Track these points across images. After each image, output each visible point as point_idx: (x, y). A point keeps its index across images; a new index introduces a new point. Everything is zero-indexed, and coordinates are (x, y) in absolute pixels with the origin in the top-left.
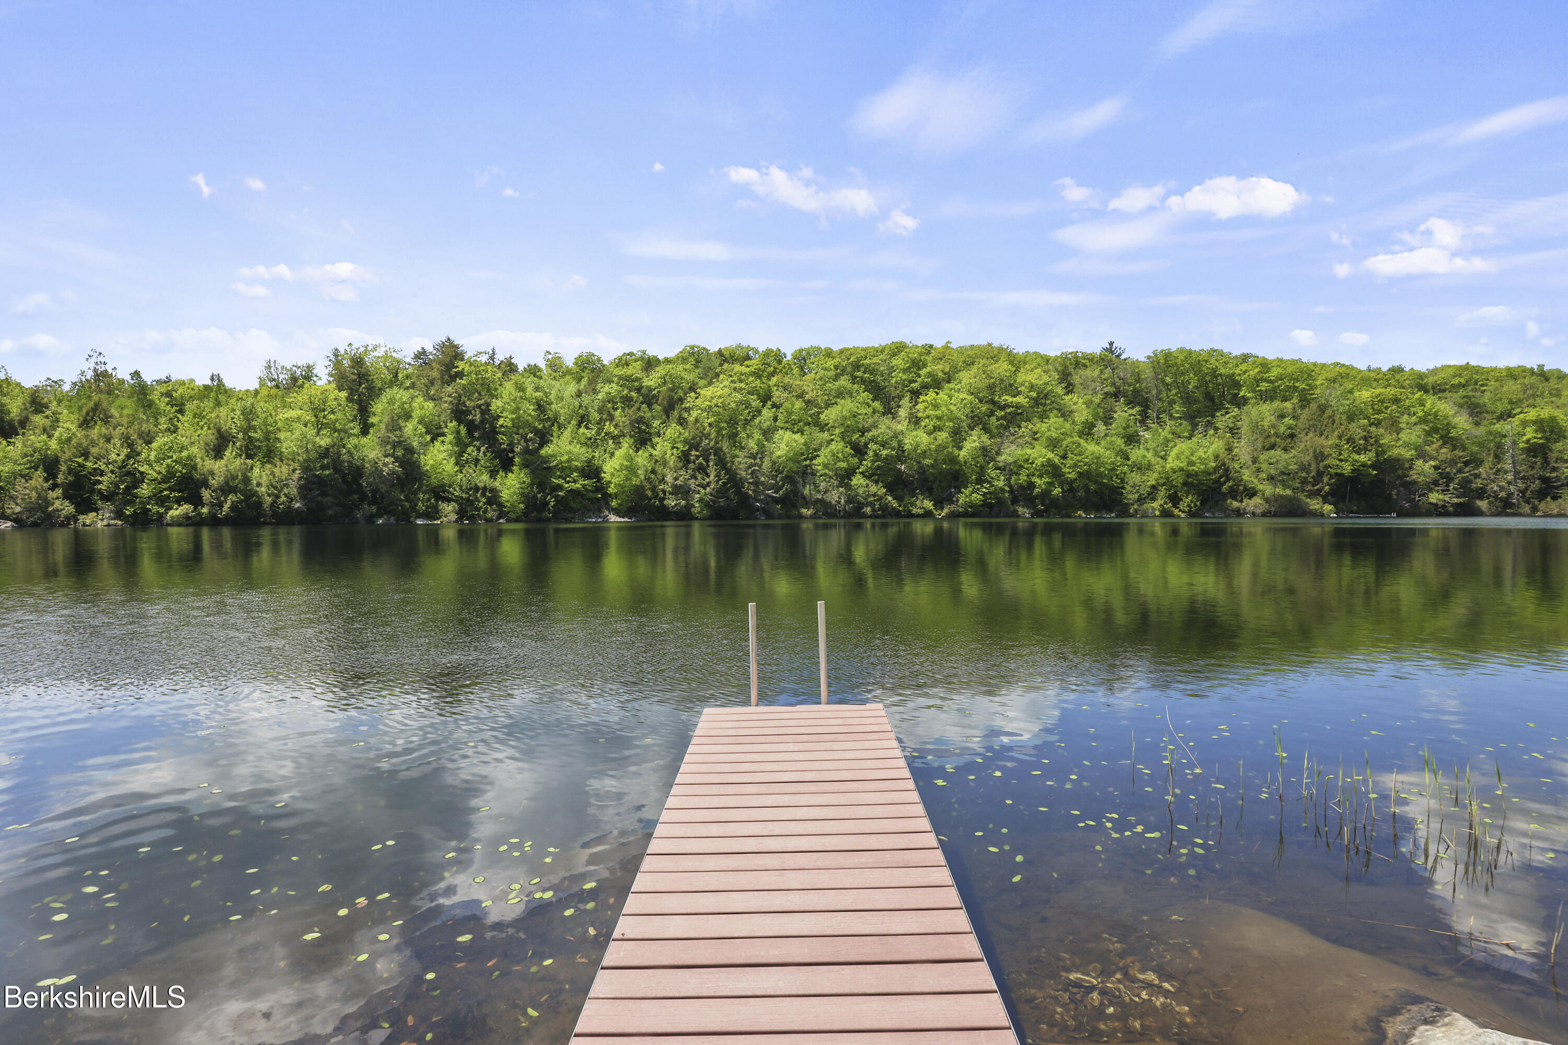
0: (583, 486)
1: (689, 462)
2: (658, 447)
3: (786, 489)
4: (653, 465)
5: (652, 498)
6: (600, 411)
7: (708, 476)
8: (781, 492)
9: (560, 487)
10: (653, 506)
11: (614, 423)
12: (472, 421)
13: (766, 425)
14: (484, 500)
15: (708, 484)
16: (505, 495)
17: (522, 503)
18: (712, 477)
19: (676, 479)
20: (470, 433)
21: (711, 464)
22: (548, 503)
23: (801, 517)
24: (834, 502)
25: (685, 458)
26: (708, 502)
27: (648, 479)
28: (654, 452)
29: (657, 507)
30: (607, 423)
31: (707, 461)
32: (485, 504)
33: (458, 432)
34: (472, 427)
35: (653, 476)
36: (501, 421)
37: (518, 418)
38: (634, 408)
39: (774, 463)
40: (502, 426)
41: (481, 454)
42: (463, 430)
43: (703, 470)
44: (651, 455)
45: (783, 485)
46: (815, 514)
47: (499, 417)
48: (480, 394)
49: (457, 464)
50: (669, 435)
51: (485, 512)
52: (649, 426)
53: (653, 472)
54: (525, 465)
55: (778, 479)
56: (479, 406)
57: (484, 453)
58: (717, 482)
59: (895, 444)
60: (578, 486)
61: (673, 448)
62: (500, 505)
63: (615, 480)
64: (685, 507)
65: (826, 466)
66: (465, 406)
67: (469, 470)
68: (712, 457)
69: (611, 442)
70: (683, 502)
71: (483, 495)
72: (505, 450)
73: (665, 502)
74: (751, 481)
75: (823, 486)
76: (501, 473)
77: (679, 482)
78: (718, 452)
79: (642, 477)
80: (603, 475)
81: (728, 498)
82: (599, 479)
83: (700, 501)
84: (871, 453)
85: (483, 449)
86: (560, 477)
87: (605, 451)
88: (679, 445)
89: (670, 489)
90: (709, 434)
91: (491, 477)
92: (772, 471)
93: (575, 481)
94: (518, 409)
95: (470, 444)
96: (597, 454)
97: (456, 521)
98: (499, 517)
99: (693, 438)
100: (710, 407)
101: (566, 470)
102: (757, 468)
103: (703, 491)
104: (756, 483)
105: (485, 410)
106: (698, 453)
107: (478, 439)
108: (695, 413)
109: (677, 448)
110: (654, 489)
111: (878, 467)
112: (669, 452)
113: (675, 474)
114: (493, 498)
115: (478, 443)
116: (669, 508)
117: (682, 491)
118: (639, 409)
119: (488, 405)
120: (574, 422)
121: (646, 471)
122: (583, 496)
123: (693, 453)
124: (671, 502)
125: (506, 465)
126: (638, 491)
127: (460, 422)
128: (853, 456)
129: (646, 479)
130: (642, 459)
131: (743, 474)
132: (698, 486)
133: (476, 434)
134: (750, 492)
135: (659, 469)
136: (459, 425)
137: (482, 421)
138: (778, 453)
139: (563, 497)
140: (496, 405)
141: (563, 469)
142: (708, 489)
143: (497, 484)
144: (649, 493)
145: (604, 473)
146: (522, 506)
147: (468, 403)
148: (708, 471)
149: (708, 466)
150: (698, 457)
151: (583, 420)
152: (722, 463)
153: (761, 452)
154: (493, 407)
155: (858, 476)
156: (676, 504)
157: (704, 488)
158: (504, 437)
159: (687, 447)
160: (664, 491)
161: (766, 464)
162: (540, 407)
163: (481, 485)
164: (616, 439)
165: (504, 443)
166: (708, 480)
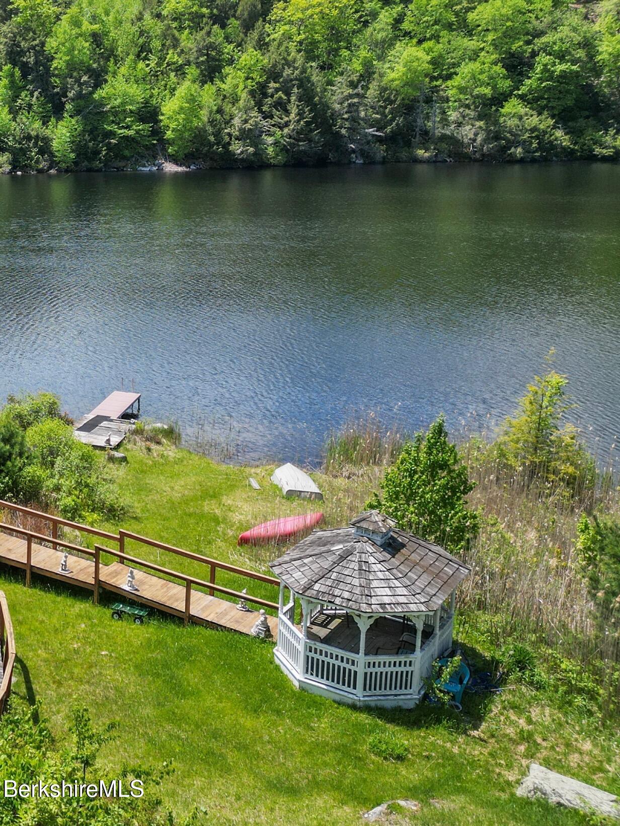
0: (137, 132)
1: (265, 95)
2: (229, 80)
3: (397, 124)
4: (220, 102)
5: (215, 144)
6: (164, 36)
7: (287, 112)
8: (388, 129)
9: (112, 134)
10: (215, 153)
11: (178, 50)
12: (27, 63)
13: (380, 36)
14: (36, 150)
15: (287, 124)
16: (55, 145)
17: (73, 151)
18: (293, 115)
19: (246, 121)
20: (24, 76)
21: (293, 98)
22: (99, 152)
23: (416, 160)
24: (466, 141)
25: (259, 93)
26: (285, 146)
27: (212, 122)
28: (223, 86)
29: (220, 153)
30: (170, 52)
31: (288, 94)
32: (37, 153)
33: (12, 75)
34: (26, 70)
35: (218, 116)
36: (55, 64)
37: (71, 59)
38: (204, 32)
39: (384, 89)
40: (56, 68)
41: (34, 99)
42: (18, 73)
43: (282, 106)
44: (219, 90)
45: (393, 119)
46: (436, 155)
47: (53, 58)
48: (34, 33)
49: (10, 112)
50: (244, 63)
51: (37, 162)
52: (220, 53)
53: (220, 111)
54: (77, 112)
55: (387, 111)
56: (33, 48)
57: (37, 98)
58: (299, 121)
59: (581, 54)
60: (131, 133)
61: (247, 78)
62: (52, 155)
63: (173, 125)
64: (255, 154)
65: (462, 90)
66: (20, 47)
67: (23, 117)
68: (295, 90)
69: (172, 74)
70: (251, 150)
71: (36, 144)
72: (58, 93)
73: (231, 148)
74: (346, 116)
75: (453, 116)
76: (52, 119)
77: (248, 126)
78: (304, 82)
79: (205, 119)
80: (161, 118)
81: (310, 141)
82: (158, 121)
83: (276, 143)
84: (539, 68)
85: (36, 94)
86: (113, 122)
87: (165, 86)
88: (254, 75)
89: (237, 133)
90: (294, 61)
91: (44, 124)
92: (379, 101)
93: (128, 127)
94: (73, 49)
95: (24, 88)
96: (155, 92)
97: (10, 173)
98: (50, 168)
99: (274, 66)
100: (302, 20)
101: (118, 114)
102: (356, 100)
103: (279, 133)
104: (354, 120)
105: (40, 50)
106: (277, 85)
107: (32, 82)
108: (282, 29)
109: (252, 79)
110: (217, 134)
111: (548, 89)
112: (241, 86)
113: (244, 116)
114: (45, 147)
115: (30, 87)
116: (234, 154)
117: (251, 136)
118: (209, 34)
119: (43, 44)
120: (132, 57)
121: (211, 112)
122: (138, 143)
123: (272, 85)
124: (237, 148)
125: (58, 111)
126: (199, 136)
127: (14, 64)
128: (505, 78)
129: (209, 122)
130: (208, 95)
131: (337, 107)
132: (273, 126)
133: (30, 77)
134: (343, 131)
135: (227, 108)
136: (14, 68)
137: (37, 62)
138: (393, 75)
139: (116, 144)
140: (51, 44)
141: (115, 114)
142: (286, 130)
143: (48, 132)
144: (212, 138)
145: (163, 115)
146: (72, 155)
147: (22, 44)
148: (288, 108)
149: (289, 101)
150: (277, 90)
151: (143, 52)
152: (307, 96)
153: (368, 74)
154: (47, 47)
155: (514, 101)
156: (242, 152)
157: (281, 128)
158: (57, 80)
159: (265, 78)
160: (230, 135)
161: (372, 92)
162: (96, 39)
163: (33, 133)
164: (180, 71)
165: (57, 87)
166: (286, 119)
